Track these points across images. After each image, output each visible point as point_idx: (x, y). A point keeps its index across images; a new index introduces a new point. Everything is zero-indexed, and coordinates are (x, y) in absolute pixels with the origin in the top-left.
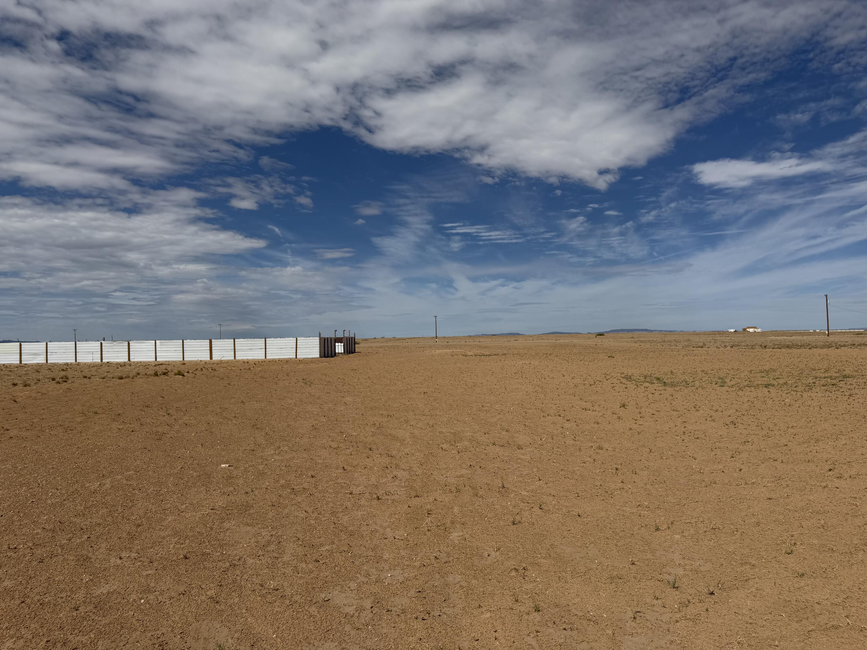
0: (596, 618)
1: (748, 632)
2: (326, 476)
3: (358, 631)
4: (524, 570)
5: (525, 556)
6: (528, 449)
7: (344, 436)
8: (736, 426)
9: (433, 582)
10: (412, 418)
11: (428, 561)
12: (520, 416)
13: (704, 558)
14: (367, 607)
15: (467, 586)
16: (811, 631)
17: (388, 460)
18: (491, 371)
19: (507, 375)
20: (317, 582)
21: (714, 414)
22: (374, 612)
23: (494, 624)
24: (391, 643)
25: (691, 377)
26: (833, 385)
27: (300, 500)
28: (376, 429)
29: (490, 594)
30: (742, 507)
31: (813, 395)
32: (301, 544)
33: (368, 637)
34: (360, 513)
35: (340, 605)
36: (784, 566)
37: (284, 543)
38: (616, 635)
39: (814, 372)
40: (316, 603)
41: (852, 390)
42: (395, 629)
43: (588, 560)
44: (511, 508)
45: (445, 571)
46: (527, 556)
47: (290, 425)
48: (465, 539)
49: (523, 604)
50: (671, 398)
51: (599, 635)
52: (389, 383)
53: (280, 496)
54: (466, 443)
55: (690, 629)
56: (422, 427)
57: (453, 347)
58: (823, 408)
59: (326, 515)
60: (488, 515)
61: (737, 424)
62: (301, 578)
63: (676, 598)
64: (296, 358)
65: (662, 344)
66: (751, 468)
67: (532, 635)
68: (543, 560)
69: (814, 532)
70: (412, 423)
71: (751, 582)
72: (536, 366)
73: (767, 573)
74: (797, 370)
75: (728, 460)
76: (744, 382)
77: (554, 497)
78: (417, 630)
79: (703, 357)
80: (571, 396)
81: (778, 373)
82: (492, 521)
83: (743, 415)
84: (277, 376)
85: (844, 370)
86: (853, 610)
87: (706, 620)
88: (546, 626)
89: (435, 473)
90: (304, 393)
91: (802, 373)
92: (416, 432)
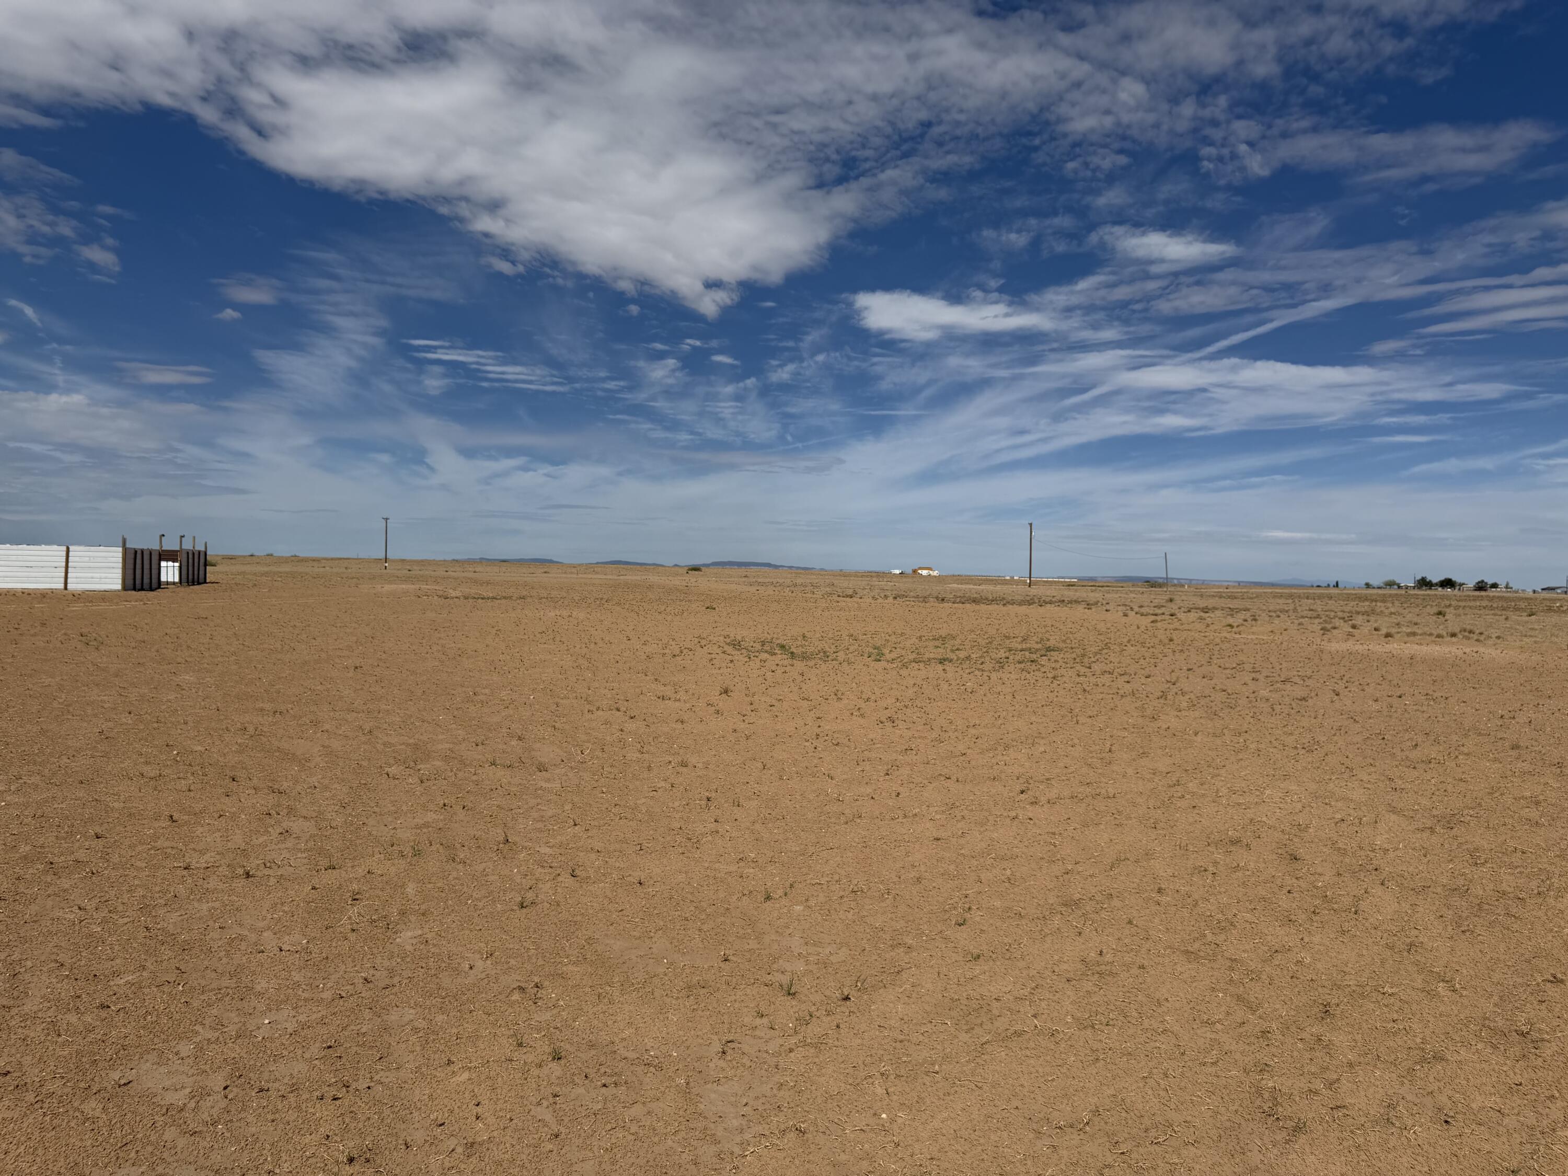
0: (660, 1059)
1: (897, 1056)
2: (130, 834)
3: (193, 1138)
4: (536, 989)
5: (540, 962)
6: (557, 771)
7: (175, 752)
8: (895, 725)
9: (359, 1027)
10: (326, 717)
11: (349, 987)
12: (546, 712)
13: (838, 941)
14: (216, 1089)
15: (426, 1027)
16: (985, 1043)
17: (272, 799)
18: (496, 628)
19: (526, 637)
20: (104, 1049)
21: (863, 705)
22: (230, 1097)
23: (476, 1090)
24: (265, 1152)
25: (833, 644)
26: (1032, 661)
27: (66, 886)
28: (246, 739)
29: (470, 1037)
30: (898, 854)
31: (1005, 676)
32: (67, 976)
33: (216, 1146)
34: (205, 907)
35: (155, 1090)
36: (953, 945)
37: (27, 977)
38: (692, 1084)
39: (1008, 642)
40: (99, 1091)
41: (1057, 669)
42: (275, 1123)
43: (651, 960)
44: (518, 879)
45: (384, 1004)
46: (544, 963)
47: (47, 731)
48: (427, 941)
49: (531, 1049)
50: (800, 678)
51: (663, 1089)
52: (280, 647)
53: (18, 879)
54: (438, 763)
55: (810, 1060)
56: (349, 734)
57: (421, 579)
58: (1017, 697)
59: (127, 914)
60: (474, 894)
61: (896, 722)
62: (65, 1044)
63: (792, 1011)
64: (66, 588)
65: (792, 589)
66: (914, 791)
67: (545, 1103)
68: (570, 968)
69: (996, 889)
70: (327, 727)
71: (904, 975)
72: (580, 621)
73: (928, 957)
74: (985, 637)
75: (881, 779)
76: (910, 654)
77: (599, 854)
78: (321, 1121)
79: (852, 613)
80: (639, 675)
81: (958, 642)
82: (481, 904)
83: (906, 707)
84: (16, 626)
85: (1048, 640)
86: (1043, 1004)
87: (836, 1043)
88: (571, 1084)
89: (371, 822)
90: (83, 663)
91: (991, 643)
92: (336, 744)
